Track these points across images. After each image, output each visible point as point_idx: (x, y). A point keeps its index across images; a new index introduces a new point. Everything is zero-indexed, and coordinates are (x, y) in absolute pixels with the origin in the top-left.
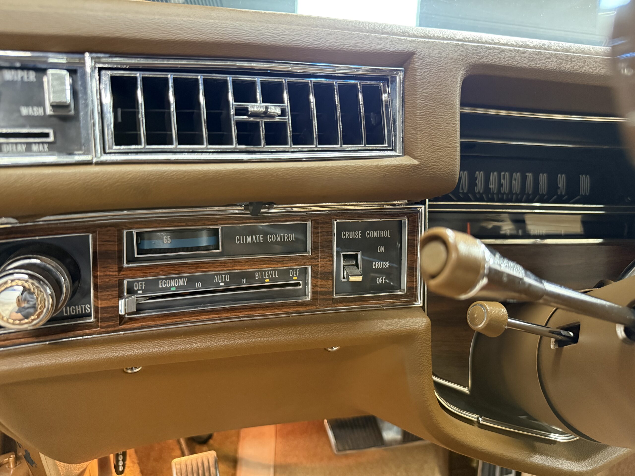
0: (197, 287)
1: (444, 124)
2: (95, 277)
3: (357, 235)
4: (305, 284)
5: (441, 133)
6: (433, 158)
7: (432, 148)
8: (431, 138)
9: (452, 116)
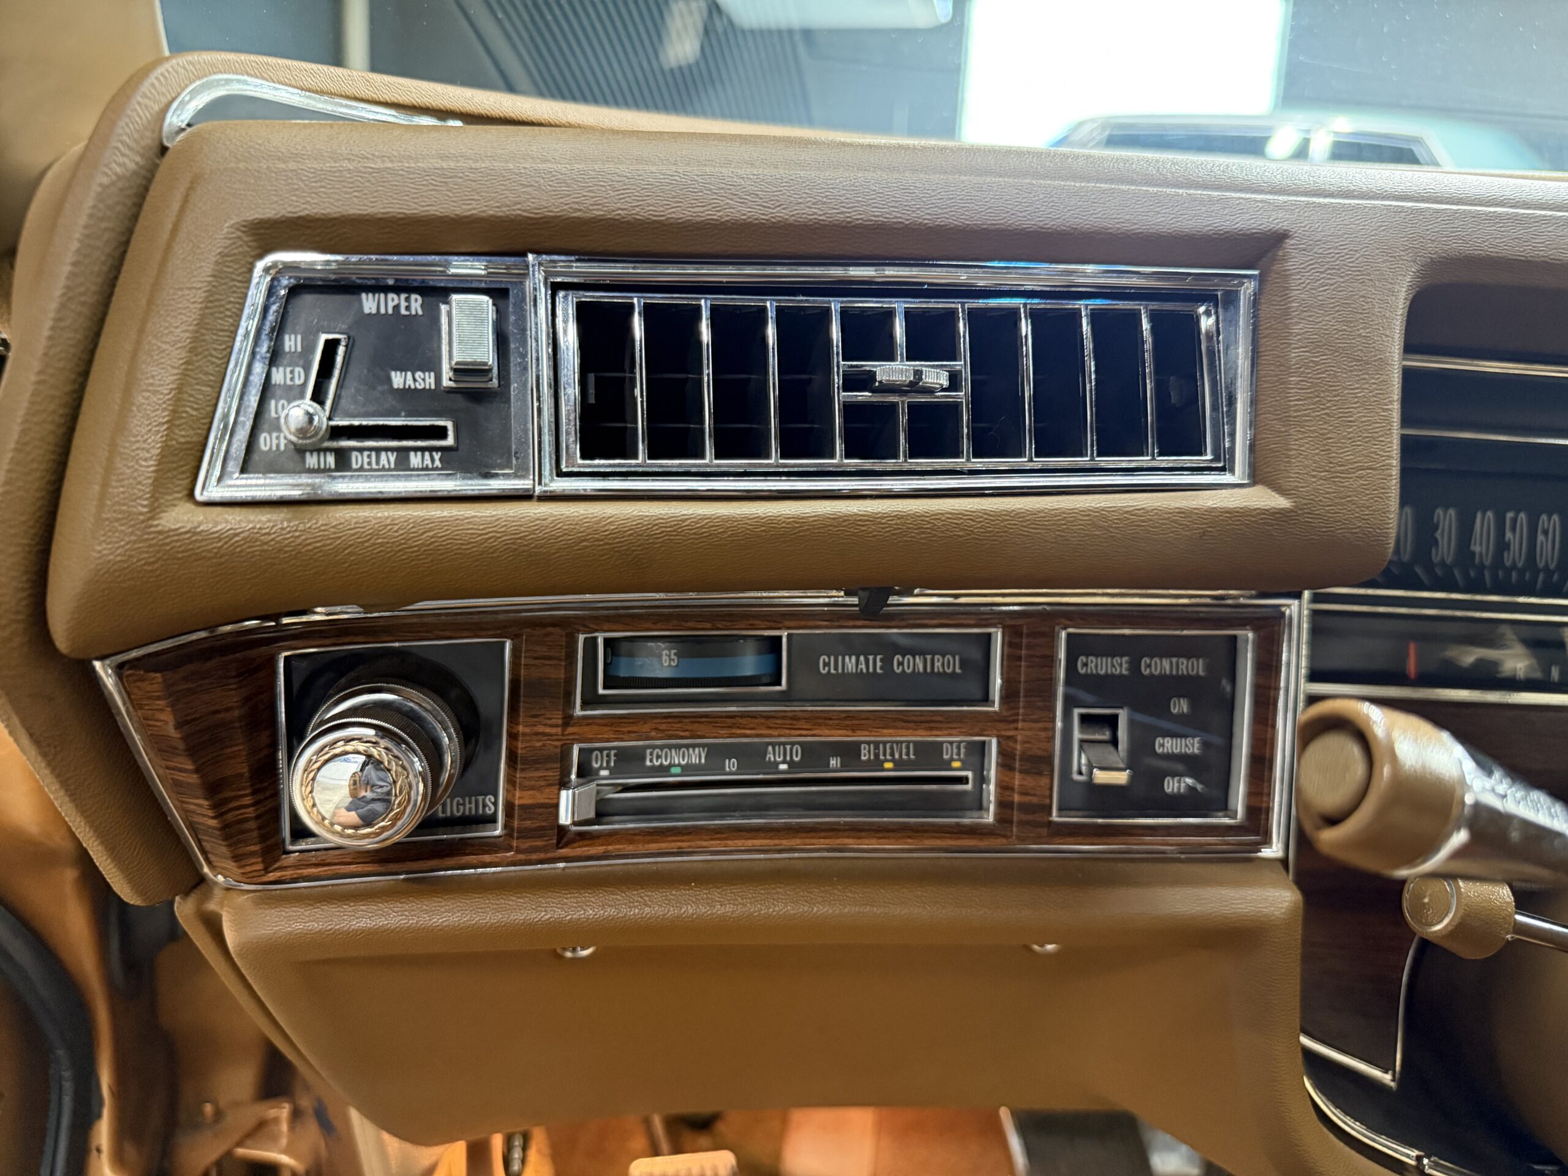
0: (728, 769)
1: (1359, 410)
2: (513, 736)
3: (1119, 666)
4: (982, 779)
5: (1352, 432)
6: (1328, 493)
7: (1327, 468)
8: (1324, 445)
9: (1381, 390)
